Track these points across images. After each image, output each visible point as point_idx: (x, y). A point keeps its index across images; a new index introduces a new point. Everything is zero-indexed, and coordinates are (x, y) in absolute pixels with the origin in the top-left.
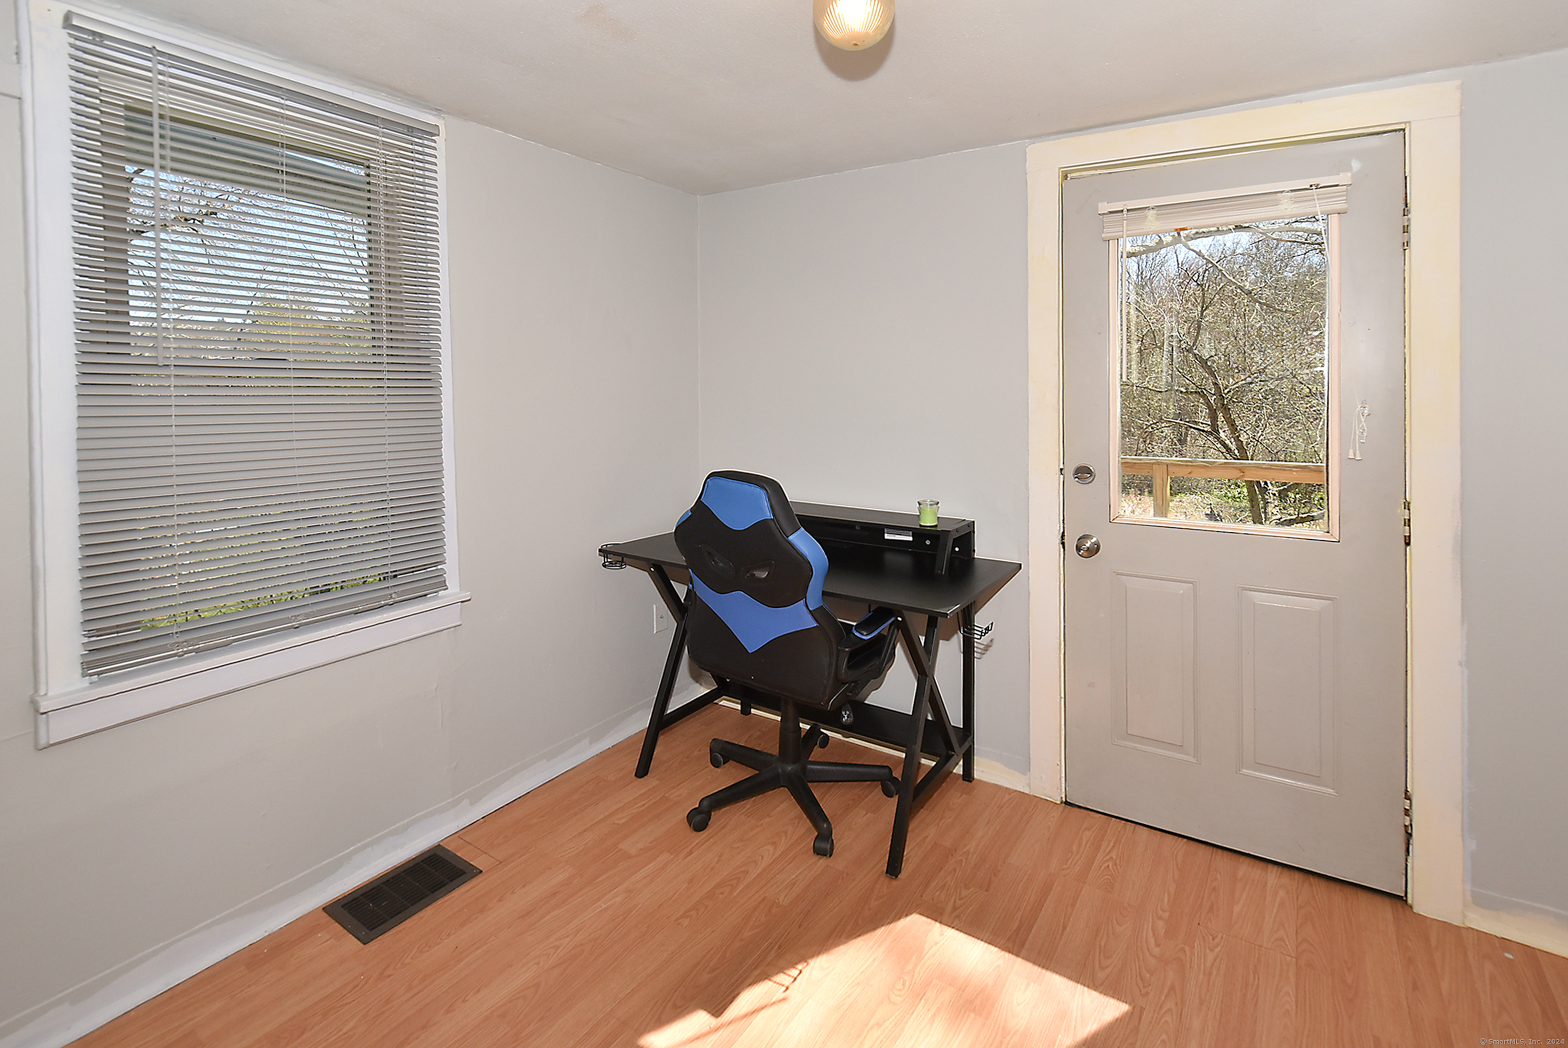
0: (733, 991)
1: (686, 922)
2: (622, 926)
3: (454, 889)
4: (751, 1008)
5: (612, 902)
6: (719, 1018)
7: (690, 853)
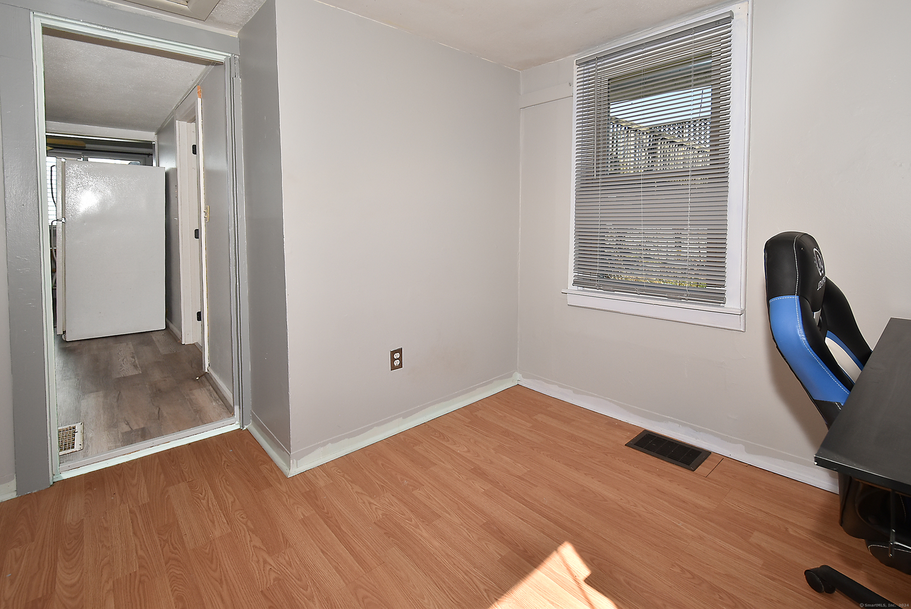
0: (609, 593)
1: (677, 570)
2: (662, 534)
3: (673, 464)
4: (594, 603)
5: (685, 529)
6: (584, 582)
7: (773, 579)
